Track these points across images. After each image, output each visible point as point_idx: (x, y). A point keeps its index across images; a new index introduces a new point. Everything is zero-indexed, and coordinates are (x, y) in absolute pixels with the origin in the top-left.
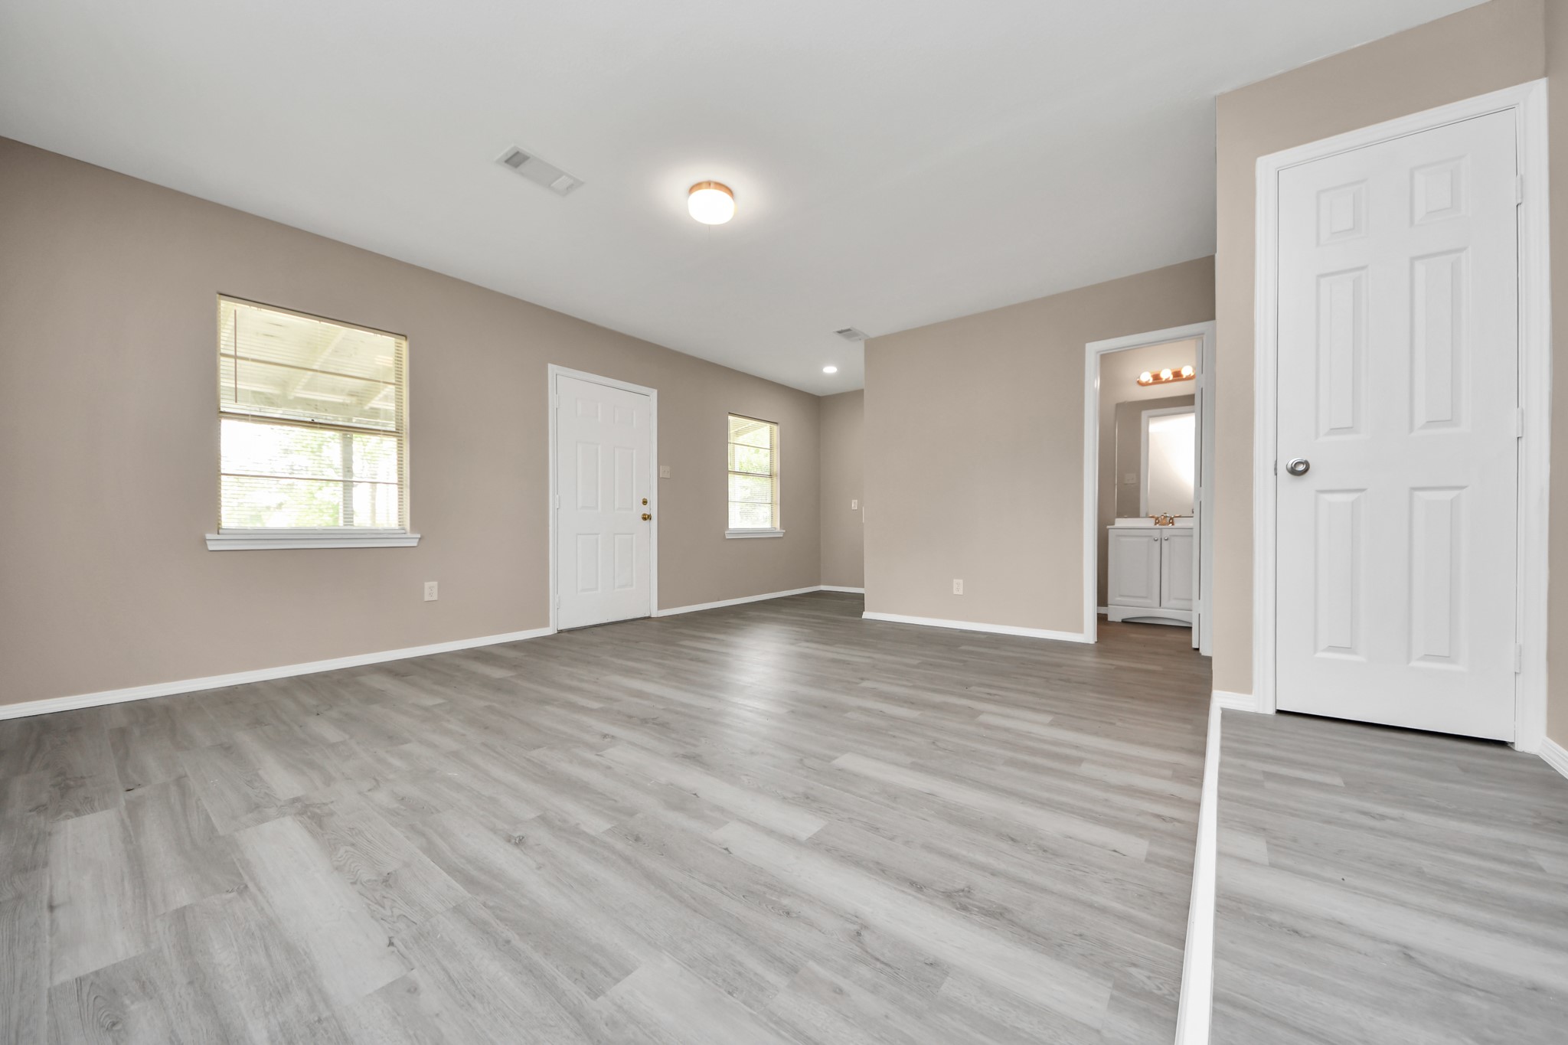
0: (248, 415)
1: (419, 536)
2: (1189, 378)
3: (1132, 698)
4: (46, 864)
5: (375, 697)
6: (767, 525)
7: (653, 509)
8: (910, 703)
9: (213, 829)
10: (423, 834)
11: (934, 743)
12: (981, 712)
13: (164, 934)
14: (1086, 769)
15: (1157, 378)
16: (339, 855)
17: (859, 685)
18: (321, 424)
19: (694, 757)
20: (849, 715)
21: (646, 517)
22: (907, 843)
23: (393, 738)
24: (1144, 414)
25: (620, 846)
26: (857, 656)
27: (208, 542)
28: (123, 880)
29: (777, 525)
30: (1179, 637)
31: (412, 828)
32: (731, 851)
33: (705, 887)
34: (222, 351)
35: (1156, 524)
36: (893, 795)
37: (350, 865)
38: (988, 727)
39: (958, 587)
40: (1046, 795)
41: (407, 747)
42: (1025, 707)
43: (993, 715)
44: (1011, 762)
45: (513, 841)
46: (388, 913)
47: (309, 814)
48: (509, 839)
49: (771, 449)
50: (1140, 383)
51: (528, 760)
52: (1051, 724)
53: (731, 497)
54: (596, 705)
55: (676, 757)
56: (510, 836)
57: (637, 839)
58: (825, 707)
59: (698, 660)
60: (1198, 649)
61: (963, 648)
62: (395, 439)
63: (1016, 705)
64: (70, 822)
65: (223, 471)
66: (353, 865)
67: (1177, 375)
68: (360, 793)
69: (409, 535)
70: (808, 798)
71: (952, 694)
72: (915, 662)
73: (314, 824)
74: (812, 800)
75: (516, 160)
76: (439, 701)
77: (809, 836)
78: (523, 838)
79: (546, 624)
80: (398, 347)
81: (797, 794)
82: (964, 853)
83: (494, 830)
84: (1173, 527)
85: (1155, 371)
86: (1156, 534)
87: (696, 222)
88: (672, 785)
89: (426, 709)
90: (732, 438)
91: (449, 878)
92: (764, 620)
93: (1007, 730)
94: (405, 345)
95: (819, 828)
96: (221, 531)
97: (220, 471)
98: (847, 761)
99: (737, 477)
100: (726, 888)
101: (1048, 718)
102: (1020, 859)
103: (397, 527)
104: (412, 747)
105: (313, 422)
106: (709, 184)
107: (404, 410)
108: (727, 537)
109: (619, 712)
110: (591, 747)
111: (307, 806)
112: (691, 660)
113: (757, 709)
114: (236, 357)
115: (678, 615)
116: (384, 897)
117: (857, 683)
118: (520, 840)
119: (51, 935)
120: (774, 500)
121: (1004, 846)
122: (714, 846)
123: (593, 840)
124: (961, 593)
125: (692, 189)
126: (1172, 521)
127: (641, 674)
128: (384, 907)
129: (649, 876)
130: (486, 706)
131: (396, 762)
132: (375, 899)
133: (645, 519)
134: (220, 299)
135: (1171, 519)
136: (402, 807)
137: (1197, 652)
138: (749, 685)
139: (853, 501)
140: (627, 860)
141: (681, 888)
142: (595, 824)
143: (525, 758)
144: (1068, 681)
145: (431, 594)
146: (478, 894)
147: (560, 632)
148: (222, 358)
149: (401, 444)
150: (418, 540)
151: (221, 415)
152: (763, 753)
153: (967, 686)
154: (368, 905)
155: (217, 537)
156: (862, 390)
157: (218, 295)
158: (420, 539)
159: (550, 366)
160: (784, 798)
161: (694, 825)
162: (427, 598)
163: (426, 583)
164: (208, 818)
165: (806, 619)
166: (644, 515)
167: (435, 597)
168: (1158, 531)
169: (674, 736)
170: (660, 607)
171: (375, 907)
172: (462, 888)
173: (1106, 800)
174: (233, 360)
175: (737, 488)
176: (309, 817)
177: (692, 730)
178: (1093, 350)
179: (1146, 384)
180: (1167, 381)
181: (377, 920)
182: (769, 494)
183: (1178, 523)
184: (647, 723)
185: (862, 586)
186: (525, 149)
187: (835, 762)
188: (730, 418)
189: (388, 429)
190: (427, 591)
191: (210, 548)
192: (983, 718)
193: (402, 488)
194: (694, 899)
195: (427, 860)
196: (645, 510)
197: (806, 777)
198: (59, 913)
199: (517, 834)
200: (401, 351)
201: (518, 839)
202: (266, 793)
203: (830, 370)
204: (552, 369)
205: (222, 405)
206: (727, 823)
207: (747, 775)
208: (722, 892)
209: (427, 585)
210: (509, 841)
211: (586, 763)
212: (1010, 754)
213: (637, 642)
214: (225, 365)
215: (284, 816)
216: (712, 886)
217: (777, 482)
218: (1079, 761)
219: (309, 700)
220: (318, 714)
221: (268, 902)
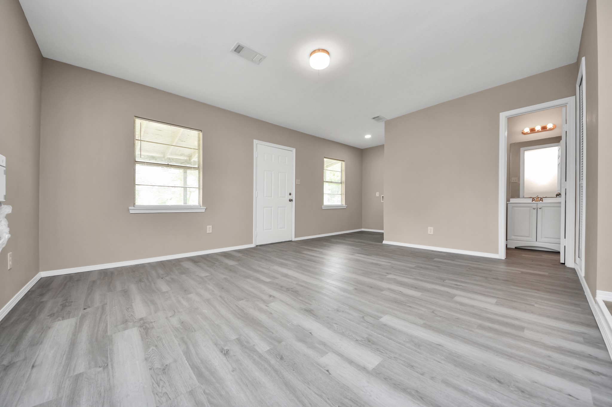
0: (145, 162)
1: (205, 208)
2: (551, 129)
3: (538, 290)
4: (42, 342)
5: (185, 272)
6: (339, 203)
7: (293, 197)
8: (416, 288)
9: (106, 332)
10: (186, 343)
11: (433, 312)
12: (455, 295)
13: (67, 389)
14: (527, 334)
15: (533, 130)
16: (149, 351)
17: (387, 277)
18: (171, 165)
19: (310, 311)
20: (384, 292)
21: (291, 200)
22: (432, 378)
23: (186, 291)
24: (522, 149)
25: (273, 361)
26: (384, 262)
27: (130, 210)
28: (64, 355)
29: (344, 203)
30: (553, 257)
31: (182, 339)
32: (331, 373)
33: (316, 396)
34: (137, 138)
35: (532, 201)
36: (418, 344)
37: (152, 358)
38: (461, 304)
39: (431, 230)
40: (510, 350)
41: (190, 296)
42: (479, 293)
43: (462, 297)
44: (481, 327)
45: (224, 352)
46: (160, 391)
47: (144, 327)
48: (222, 351)
49: (341, 172)
50: (523, 133)
51: (237, 306)
52: (497, 304)
53: (324, 192)
54: (268, 280)
55: (302, 310)
56: (223, 349)
57: (282, 358)
58: (371, 287)
59: (311, 261)
60: (564, 264)
61: (436, 259)
62: (198, 171)
63: (475, 292)
64: (59, 322)
65: (136, 184)
66: (153, 358)
67: (544, 128)
68: (167, 318)
69: (202, 207)
70: (369, 341)
71: (436, 284)
72: (413, 266)
73: (144, 332)
74: (372, 343)
75: (238, 49)
76: (207, 274)
77: (373, 367)
78: (228, 350)
79: (251, 243)
80: (199, 135)
81: (363, 338)
82: (470, 389)
83: (216, 344)
84: (542, 202)
85: (532, 127)
86: (535, 206)
87: (313, 69)
88: (299, 326)
89: (201, 278)
90: (325, 168)
91: (191, 371)
92: (340, 243)
93: (473, 306)
94: (201, 134)
95: (378, 363)
96: (135, 206)
97: (135, 183)
98: (386, 319)
99: (327, 183)
100: (328, 399)
101: (494, 301)
102: (508, 397)
103: (198, 205)
104: (193, 296)
105: (168, 165)
106: (319, 50)
107: (201, 159)
108: (323, 208)
109: (277, 284)
110: (264, 301)
111: (144, 323)
112: (308, 260)
113: (339, 286)
114: (141, 140)
115: (303, 240)
116: (161, 380)
117: (386, 276)
118: (227, 352)
119: (26, 382)
120: (343, 192)
121: (495, 386)
122: (321, 368)
123: (260, 356)
124: (432, 233)
125: (311, 54)
126: (541, 199)
127: (287, 266)
128: (159, 386)
129: (287, 384)
130: (224, 278)
131: (185, 303)
132: (157, 380)
133: (290, 201)
134: (135, 118)
135: (541, 198)
136: (181, 327)
137: (563, 265)
138: (334, 274)
139: (377, 193)
140: (276, 371)
141: (303, 395)
142: (263, 347)
143: (236, 305)
144: (497, 279)
145: (209, 231)
146: (202, 384)
147: (257, 246)
148: (136, 141)
149: (200, 172)
150: (205, 209)
151: (136, 162)
152: (343, 311)
153: (444, 280)
154: (153, 384)
155: (133, 208)
156: (384, 145)
157: (135, 117)
158: (206, 209)
159: (254, 140)
160: (357, 340)
161: (310, 352)
162: (208, 232)
163: (208, 226)
164: (106, 326)
165: (357, 243)
166: (290, 199)
167: (211, 232)
168: (536, 204)
169: (300, 298)
170: (295, 237)
171: (155, 385)
172: (195, 378)
173: (549, 356)
174: (140, 142)
175: (327, 188)
176: (143, 329)
177: (309, 296)
178: (503, 116)
179: (527, 133)
180: (538, 131)
181: (154, 395)
182: (340, 190)
183: (545, 200)
184: (289, 290)
185: (383, 229)
186: (242, 44)
187: (381, 320)
188: (325, 159)
189: (195, 167)
190: (208, 229)
191: (131, 212)
192: (457, 299)
193: (200, 190)
194: (311, 404)
195: (184, 358)
196: (290, 197)
197: (367, 328)
198: (35, 370)
199: (226, 348)
200: (200, 136)
201: (226, 351)
202: (132, 315)
203: (368, 136)
204: (255, 142)
205: (136, 158)
206: (327, 353)
207: (336, 324)
208: (326, 402)
209: (208, 227)
210: (222, 352)
211: (261, 310)
212: (480, 322)
213: (286, 251)
214: (137, 143)
215: (134, 327)
216: (321, 396)
217: (344, 185)
218: (522, 329)
219: (161, 272)
220: (162, 278)
221: (113, 375)
